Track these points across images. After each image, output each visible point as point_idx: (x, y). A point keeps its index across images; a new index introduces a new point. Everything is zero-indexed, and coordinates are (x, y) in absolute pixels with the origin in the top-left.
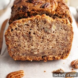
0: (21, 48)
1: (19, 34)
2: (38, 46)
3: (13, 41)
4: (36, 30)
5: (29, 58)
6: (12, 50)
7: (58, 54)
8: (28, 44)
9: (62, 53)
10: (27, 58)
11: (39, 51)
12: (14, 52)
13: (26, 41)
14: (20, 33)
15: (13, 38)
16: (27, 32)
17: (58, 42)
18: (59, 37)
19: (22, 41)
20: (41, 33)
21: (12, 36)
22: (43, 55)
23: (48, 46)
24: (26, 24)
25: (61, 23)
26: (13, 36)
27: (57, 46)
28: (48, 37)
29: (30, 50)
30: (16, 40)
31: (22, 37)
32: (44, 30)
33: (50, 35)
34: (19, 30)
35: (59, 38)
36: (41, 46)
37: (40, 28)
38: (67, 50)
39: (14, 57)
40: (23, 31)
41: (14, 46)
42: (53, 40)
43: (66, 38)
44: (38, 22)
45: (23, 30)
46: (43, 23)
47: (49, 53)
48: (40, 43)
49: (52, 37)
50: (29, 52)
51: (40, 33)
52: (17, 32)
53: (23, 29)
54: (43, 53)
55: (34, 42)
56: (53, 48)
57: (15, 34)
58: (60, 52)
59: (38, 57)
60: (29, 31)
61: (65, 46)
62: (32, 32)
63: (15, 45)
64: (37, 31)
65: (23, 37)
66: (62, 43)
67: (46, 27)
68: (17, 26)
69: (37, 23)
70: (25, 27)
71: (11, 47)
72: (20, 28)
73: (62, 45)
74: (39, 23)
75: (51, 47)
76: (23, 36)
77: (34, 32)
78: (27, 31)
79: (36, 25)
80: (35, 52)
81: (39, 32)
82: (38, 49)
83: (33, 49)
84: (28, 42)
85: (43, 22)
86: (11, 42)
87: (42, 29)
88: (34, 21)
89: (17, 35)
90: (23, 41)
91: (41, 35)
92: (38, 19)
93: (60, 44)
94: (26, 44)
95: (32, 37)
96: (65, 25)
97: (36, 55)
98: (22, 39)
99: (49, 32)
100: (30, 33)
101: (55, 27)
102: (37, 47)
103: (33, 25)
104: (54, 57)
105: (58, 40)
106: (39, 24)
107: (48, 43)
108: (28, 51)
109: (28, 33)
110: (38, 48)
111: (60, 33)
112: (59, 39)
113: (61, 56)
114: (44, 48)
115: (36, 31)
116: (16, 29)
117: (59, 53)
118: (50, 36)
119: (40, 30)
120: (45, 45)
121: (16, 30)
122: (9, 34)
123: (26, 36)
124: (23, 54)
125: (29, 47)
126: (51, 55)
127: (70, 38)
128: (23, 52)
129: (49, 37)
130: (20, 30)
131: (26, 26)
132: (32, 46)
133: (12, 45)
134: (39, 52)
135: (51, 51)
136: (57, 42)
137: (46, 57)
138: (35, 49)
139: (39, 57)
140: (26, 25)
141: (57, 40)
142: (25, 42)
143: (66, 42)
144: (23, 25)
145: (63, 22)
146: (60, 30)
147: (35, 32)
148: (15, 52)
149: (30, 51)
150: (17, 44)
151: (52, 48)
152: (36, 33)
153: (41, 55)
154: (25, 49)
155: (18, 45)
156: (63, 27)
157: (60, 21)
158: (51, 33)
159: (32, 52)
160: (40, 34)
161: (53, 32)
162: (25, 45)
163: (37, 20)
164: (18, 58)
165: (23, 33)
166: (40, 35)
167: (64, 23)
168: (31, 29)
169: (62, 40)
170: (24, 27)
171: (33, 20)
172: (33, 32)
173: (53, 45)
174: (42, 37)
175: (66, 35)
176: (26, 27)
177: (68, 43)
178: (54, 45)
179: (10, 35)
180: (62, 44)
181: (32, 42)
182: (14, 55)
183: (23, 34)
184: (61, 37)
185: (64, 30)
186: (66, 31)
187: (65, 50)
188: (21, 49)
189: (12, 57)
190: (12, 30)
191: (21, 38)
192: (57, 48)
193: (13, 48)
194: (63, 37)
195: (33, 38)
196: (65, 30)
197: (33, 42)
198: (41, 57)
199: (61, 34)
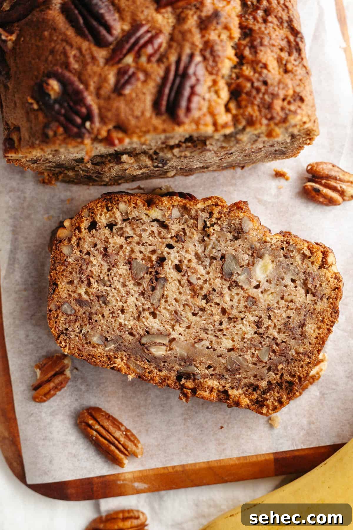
0: (106, 313)
1: (118, 254)
2: (177, 327)
3: (81, 271)
4: (188, 256)
5: (126, 364)
6: (65, 306)
7: (245, 385)
8: (139, 304)
9: (263, 384)
10: (118, 360)
11: (174, 345)
12: (71, 318)
13: (136, 288)
14: (121, 247)
15: (85, 260)
16: (154, 252)
17: (260, 331)
18: (271, 314)
19: (119, 286)
20: (207, 277)
21: (85, 251)
22: (182, 369)
23: (214, 338)
24: (159, 218)
25: (298, 258)
26: (88, 253)
27: (253, 351)
28: (227, 298)
29: (141, 332)
30: (96, 270)
31: (123, 269)
32: (221, 262)
33: (241, 292)
34: (121, 235)
35: (269, 318)
36: (188, 327)
37: (211, 252)
38: (289, 378)
39: (65, 340)
40: (138, 243)
41: (80, 295)
42: (242, 319)
43: (302, 325)
44: (208, 223)
45: (136, 239)
46: (230, 236)
47: (209, 367)
48: (190, 315)
49: (242, 304)
50: (131, 338)
51: (203, 272)
52: (110, 240)
53: (140, 236)
54: (187, 360)
55: (166, 301)
56: (232, 352)
57: (100, 247)
58: (255, 376)
59: (160, 371)
60: (159, 252)
61: (283, 359)
62: (173, 257)
63: (83, 293)
64: (195, 261)
65: (127, 267)
66: (279, 341)
67: (234, 257)
68: (118, 214)
69: (205, 226)
70: (149, 231)
71: (64, 295)
72: (129, 230)
73: (274, 351)
74: (211, 230)
75: (227, 343)
76: (129, 263)
77: (180, 261)
78: (151, 248)
79: (197, 237)
80: (156, 344)
81: (201, 270)
82: (174, 339)
83: (153, 331)
84: (142, 294)
85: (230, 232)
86: (71, 273)
87: (214, 258)
88: (196, 218)
89: (105, 254)
90: (124, 285)
91: (205, 281)
92: (211, 214)
93: (267, 341)
94: (131, 300)
95: (166, 279)
96: (314, 269)
97: (155, 359)
98: (120, 275)
99: (241, 279)
100: (162, 260)
101: (271, 267)
102: (173, 327)
103: (185, 234)
104: (226, 392)
105: (267, 322)
106: (208, 236)
107: (221, 324)
108: (131, 334)
109: (154, 257)
110: (174, 335)
111: (282, 298)
112: (270, 322)
113: (255, 396)
114: (201, 340)
115: (189, 261)
116: (110, 226)
117: (252, 380)
118: (236, 298)
119: (207, 262)
120: (205, 330)
121: (107, 231)
122: (74, 240)
123: (141, 270)
124: (106, 339)
125: (139, 316)
126: (218, 379)
127: (317, 331)
128: (111, 331)
129: (231, 300)
130: (126, 238)
131: (155, 229)
132: (151, 318)
133: (71, 288)
134: (171, 349)
135: (224, 361)
136: (255, 333)
137: (194, 380)
138: (160, 334)
139: (163, 373)
140: (155, 224)
141: (258, 324)
142: (128, 293)
143: (292, 342)
144: (144, 217)
145: (308, 253)
146: (286, 286)
147: (186, 262)
148: (76, 321)
149: (137, 337)
150: (94, 290)
151: (230, 350)
152: (184, 267)
153: (177, 367)
154: (122, 321)
155: (98, 297)
156: (303, 277)
157: (298, 246)
158: (245, 287)
159: (144, 341)
160: (199, 279)
161: (257, 287)
162: (125, 305)
163: (208, 215)
164: (79, 350)
165: (132, 251)
166: (200, 282)
167: (313, 263)
168: (170, 246)
169: (282, 327)
170: (145, 230)
171: (193, 213)
172: (177, 263)
173: (236, 338)
174: (204, 292)
175: (303, 313)
176: (156, 232)
177: (301, 350)
178: (243, 338)
179: (78, 245)
180: (277, 344)
181: (160, 300)
182: (67, 329)
183: (133, 256)
184: (281, 314)
185: (303, 291)
186: (309, 296)
187: (282, 375)
188: (103, 316)
189: (59, 336)
190: (93, 226)
191: (120, 272)
192: (248, 357)
193: (73, 302)
194: (289, 317)
195: (168, 285)
196: (307, 292)
197: (163, 301)
198: (173, 375)
199: (283, 303)
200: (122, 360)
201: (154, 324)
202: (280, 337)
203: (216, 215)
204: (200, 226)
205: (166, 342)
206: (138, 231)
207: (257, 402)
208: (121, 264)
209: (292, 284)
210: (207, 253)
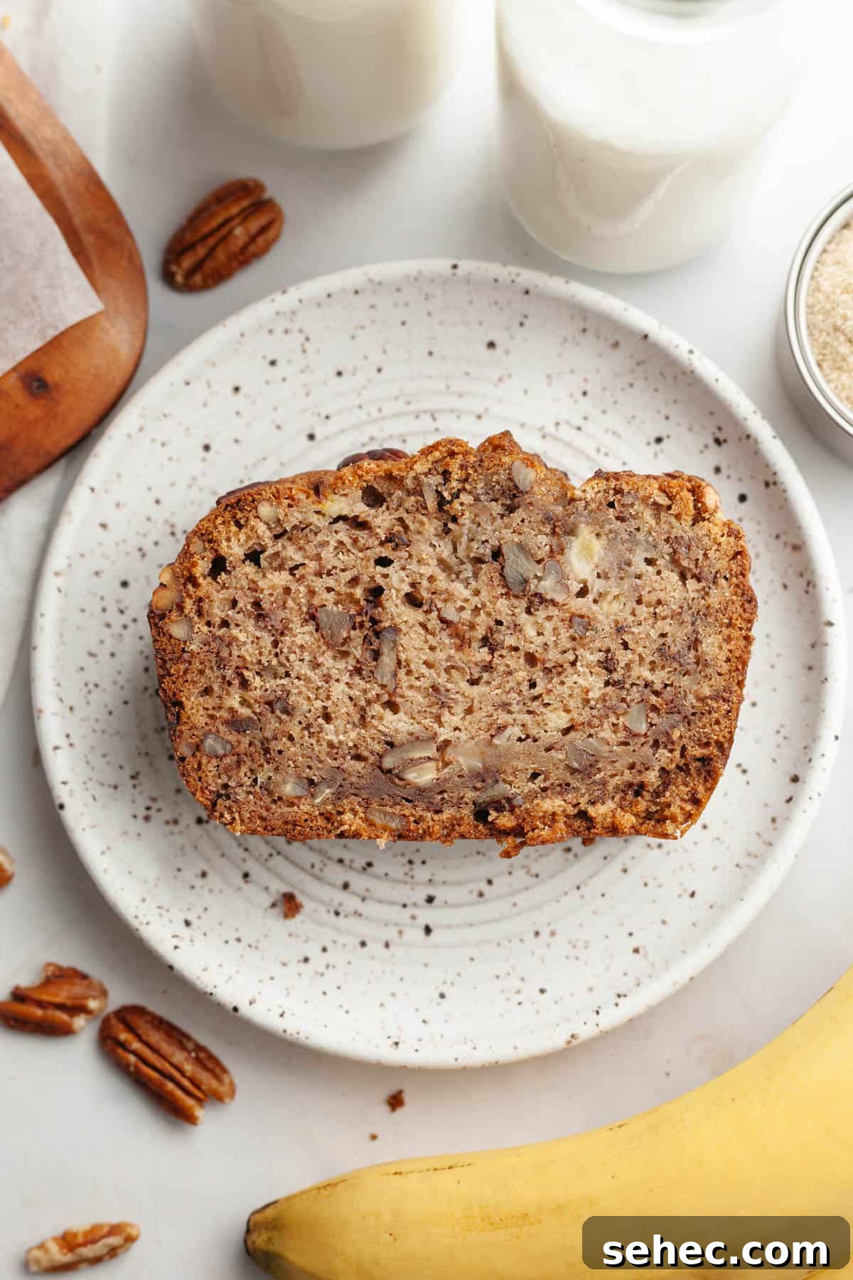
0: (296, 731)
1: (284, 606)
2: (446, 717)
3: (221, 663)
4: (427, 571)
5: (366, 820)
6: (209, 742)
7: (617, 788)
8: (356, 693)
9: (652, 777)
10: (348, 817)
11: (450, 754)
12: (228, 761)
13: (341, 665)
14: (287, 590)
15: (221, 638)
16: (354, 581)
17: (616, 676)
18: (627, 637)
19: (305, 670)
20: (475, 601)
21: (217, 621)
22: (484, 797)
23: (527, 719)
24: (346, 511)
25: (648, 515)
26: (225, 624)
27: (613, 719)
28: (531, 632)
29: (378, 748)
30: (249, 652)
31: (303, 635)
32: (496, 565)
33: (553, 611)
34: (281, 568)
35: (625, 646)
36: (469, 711)
37: (468, 548)
38: (698, 752)
39: (229, 809)
40: (319, 574)
41: (231, 710)
42: (573, 664)
43: (695, 644)
44: (446, 494)
45: (313, 565)
46: (497, 508)
47: (535, 776)
48: (464, 685)
49: (565, 635)
50: (359, 766)
51: (466, 593)
52: (261, 584)
53: (318, 558)
54: (485, 776)
55: (409, 673)
56: (572, 734)
57: (245, 603)
58: (632, 767)
59: (438, 812)
60: (366, 578)
61: (677, 717)
62: (397, 581)
63: (236, 705)
64: (441, 576)
65: (310, 627)
66: (658, 686)
67: (521, 547)
68: (261, 528)
69: (441, 502)
70: (333, 543)
71: (200, 719)
72: (293, 554)
73: (654, 709)
74: (456, 505)
75: (558, 720)
76: (313, 617)
77: (413, 585)
78: (348, 576)
79: (431, 527)
80: (413, 762)
81: (460, 590)
82: (447, 743)
83: (399, 738)
84: (358, 671)
85: (496, 500)
86: (202, 672)
87: (479, 560)
88: (418, 491)
89: (259, 613)
90: (316, 665)
91: (476, 610)
92: (446, 475)
93: (635, 694)
94: (338, 690)
95: (395, 630)
96: (683, 529)
97: (421, 791)
98: (302, 647)
99: (547, 586)
100: (376, 593)
101: (598, 546)
102: (438, 719)
103: (406, 528)
104: (583, 815)
105: (623, 657)
106: (455, 519)
107: (533, 685)
108: (358, 757)
109: (358, 592)
110: (444, 734)
111: (639, 602)
112: (629, 655)
113: (642, 805)
114: (502, 729)
115: (431, 579)
116: (253, 556)
117: (628, 776)
118: (548, 626)
119: (468, 570)
120: (505, 706)
121: (249, 568)
122: (189, 605)
123: (340, 626)
124: (311, 782)
125: (363, 718)
126: (560, 793)
127: (726, 647)
128: (314, 763)
129: (539, 634)
130: (292, 571)
131: (343, 536)
132: (388, 714)
133: (210, 702)
134: (446, 764)
135: (561, 756)
136: (607, 683)
137: (512, 810)
138: (416, 739)
139: (446, 815)
140: (340, 525)
141: (608, 665)
142: (327, 678)
143: (685, 682)
144: (314, 519)
145: (663, 500)
146: (639, 577)
147: (425, 583)
148: (239, 764)
149: (372, 759)
150: (258, 693)
151: (566, 731)
152: (425, 594)
153: (470, 795)
154: (331, 737)
155: (270, 703)
156: (667, 549)
157: (641, 493)
158: (560, 599)
159: (388, 763)
160: (462, 608)
161: (583, 593)
162: (329, 704)
163: (440, 479)
164: (263, 819)
165: (312, 592)
166: (466, 615)
167: (678, 517)
168: (384, 562)
169: (656, 658)
170: (324, 544)
171: (409, 483)
172: (407, 589)
173: (572, 704)
174: (480, 632)
175: (688, 618)
176: (347, 541)
177: (707, 691)
178: (587, 701)
179: (200, 613)
180: (657, 693)
181: (395, 675)
182: (226, 786)
183: (316, 602)
184: (646, 633)
185: (675, 577)
186: (691, 584)
187: (684, 749)
188: (291, 738)
189: (214, 804)
190: (219, 565)
191: (299, 641)
192: (606, 733)
193: (223, 729)
194: (663, 635)
195: (404, 640)
196: (683, 577)
197: (402, 673)
198: (467, 812)
199: (643, 611)
200: (355, 813)
201: (397, 724)
202: (658, 678)
203: (456, 474)
204: (431, 503)
205: (431, 751)
206: (311, 550)
207: (649, 816)
208: (296, 626)
209: (650, 568)
210: (461, 552)
